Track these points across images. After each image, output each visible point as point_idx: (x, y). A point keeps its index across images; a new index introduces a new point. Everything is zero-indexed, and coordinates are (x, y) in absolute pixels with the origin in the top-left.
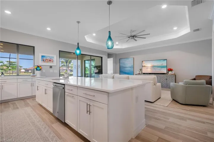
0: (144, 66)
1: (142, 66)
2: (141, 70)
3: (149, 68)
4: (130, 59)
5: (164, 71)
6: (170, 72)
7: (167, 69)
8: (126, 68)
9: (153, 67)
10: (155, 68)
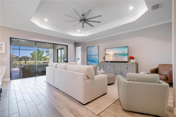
0: (107, 54)
1: (105, 54)
2: (104, 58)
3: (111, 56)
4: (95, 48)
5: (126, 59)
6: (131, 61)
7: (129, 57)
8: (92, 56)
9: (115, 54)
10: (117, 56)
